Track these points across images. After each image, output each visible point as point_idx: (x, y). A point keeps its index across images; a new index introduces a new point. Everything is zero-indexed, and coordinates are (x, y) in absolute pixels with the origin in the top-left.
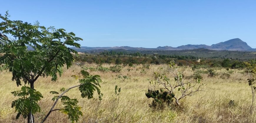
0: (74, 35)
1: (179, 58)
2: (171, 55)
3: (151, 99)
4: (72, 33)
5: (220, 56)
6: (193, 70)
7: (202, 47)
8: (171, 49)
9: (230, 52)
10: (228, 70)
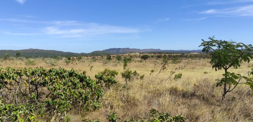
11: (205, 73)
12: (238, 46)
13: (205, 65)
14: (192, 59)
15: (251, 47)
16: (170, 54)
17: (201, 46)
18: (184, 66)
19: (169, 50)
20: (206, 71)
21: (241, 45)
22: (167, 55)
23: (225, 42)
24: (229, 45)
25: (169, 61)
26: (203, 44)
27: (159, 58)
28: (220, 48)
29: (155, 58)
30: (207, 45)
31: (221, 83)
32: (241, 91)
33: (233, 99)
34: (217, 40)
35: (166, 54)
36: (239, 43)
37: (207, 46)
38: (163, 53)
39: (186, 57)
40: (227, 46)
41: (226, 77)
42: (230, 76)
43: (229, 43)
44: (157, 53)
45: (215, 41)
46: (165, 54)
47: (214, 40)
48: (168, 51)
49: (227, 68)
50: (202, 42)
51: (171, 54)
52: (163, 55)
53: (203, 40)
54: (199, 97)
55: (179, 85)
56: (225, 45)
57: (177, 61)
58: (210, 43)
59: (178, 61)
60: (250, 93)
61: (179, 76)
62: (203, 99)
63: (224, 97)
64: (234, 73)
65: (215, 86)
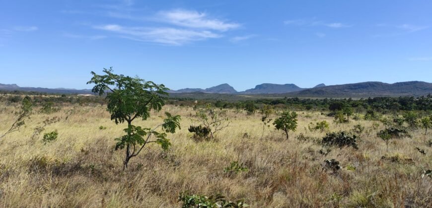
0: (164, 86)
1: (180, 100)
2: (173, 97)
3: (193, 133)
4: (162, 85)
5: (212, 98)
6: (194, 109)
7: (198, 90)
8: (172, 92)
9: (220, 95)
10: (221, 109)
11: (101, 128)
12: (147, 86)
13: (102, 116)
14: (80, 104)
15: (163, 89)
16: (38, 95)
17: (90, 82)
18: (65, 117)
19: (36, 87)
20: (103, 125)
21: (151, 84)
22: (32, 96)
23: (128, 78)
24: (134, 84)
25: (34, 109)
26: (95, 79)
27: (14, 102)
28: (121, 88)
29: (4, 102)
30: (101, 81)
31: (123, 143)
32: (151, 154)
33: (140, 167)
34: (116, 75)
35: (30, 94)
36: (148, 82)
37: (101, 83)
38: (24, 93)
39: (70, 101)
40: (131, 85)
41: (129, 133)
42: (134, 132)
43: (134, 81)
44: (10, 93)
45: (115, 76)
46: (28, 96)
47: (112, 75)
48: (33, 88)
49: (131, 118)
50: (93, 76)
51: (41, 94)
52: (24, 96)
53: (93, 73)
54: (84, 171)
55: (51, 153)
56: (128, 84)
57: (52, 108)
58: (105, 79)
59: (54, 108)
60: (163, 155)
61: (52, 137)
62: (93, 173)
63: (127, 166)
64: (140, 127)
65: (114, 149)
